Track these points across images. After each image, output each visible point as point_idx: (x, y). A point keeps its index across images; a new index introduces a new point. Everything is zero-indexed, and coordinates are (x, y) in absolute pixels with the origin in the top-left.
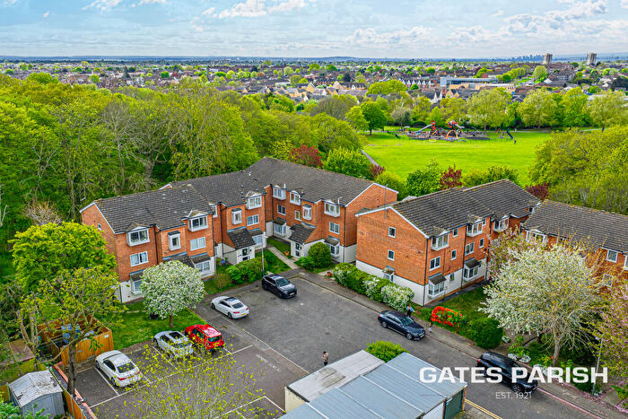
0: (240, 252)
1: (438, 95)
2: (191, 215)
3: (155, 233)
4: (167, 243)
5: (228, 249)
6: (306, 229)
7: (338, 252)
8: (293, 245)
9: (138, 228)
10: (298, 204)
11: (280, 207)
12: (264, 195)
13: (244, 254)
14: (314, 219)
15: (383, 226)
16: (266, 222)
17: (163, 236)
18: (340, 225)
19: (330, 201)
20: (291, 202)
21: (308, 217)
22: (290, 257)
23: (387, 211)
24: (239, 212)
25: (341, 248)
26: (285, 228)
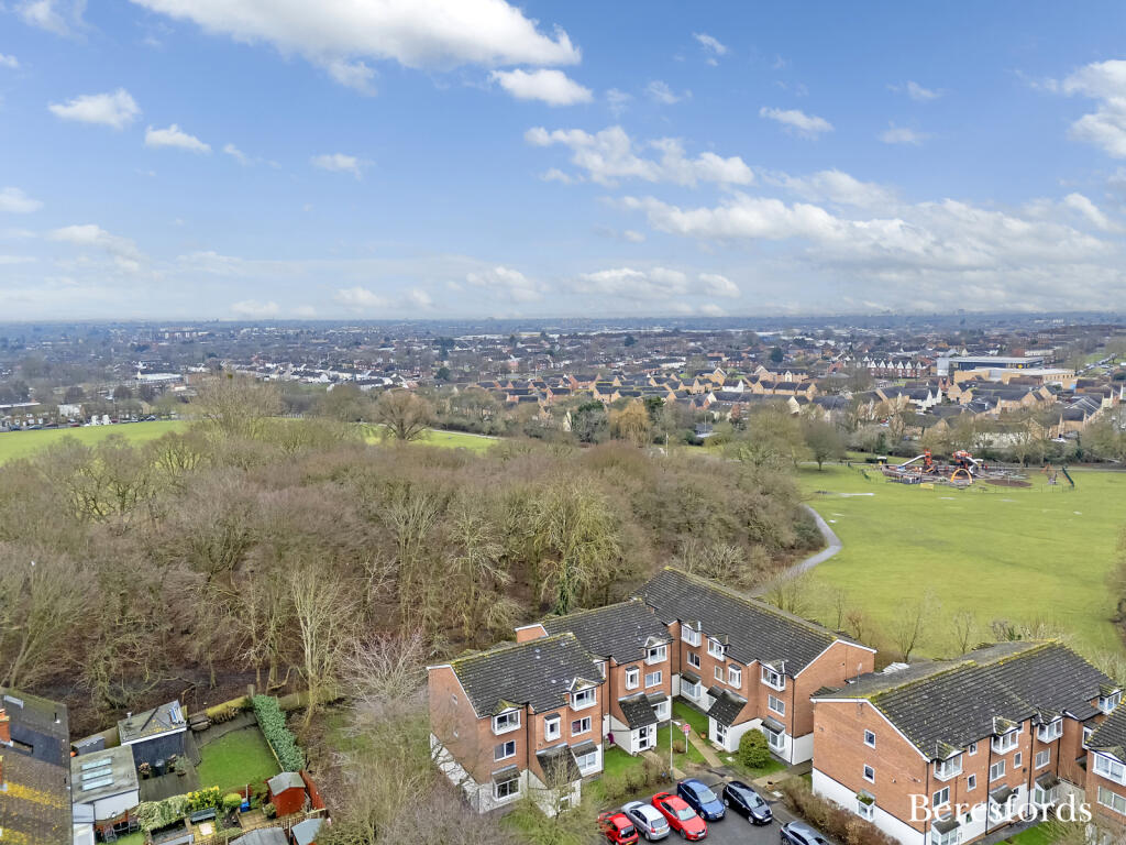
0: (637, 732)
1: (934, 394)
2: (575, 688)
3: (528, 715)
4: (543, 730)
5: (619, 725)
6: (732, 703)
7: (782, 745)
8: (713, 723)
9: (508, 710)
10: (721, 658)
11: (692, 655)
12: (670, 642)
13: (642, 735)
14: (746, 689)
15: (855, 726)
16: (672, 674)
17: (539, 720)
18: (787, 703)
19: (769, 666)
20: (709, 653)
21: (736, 684)
22: (708, 742)
23: (862, 704)
24: (637, 671)
25: (788, 739)
26: (699, 688)
